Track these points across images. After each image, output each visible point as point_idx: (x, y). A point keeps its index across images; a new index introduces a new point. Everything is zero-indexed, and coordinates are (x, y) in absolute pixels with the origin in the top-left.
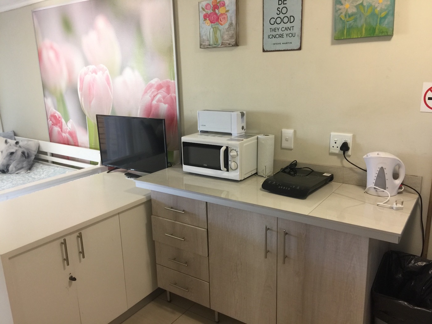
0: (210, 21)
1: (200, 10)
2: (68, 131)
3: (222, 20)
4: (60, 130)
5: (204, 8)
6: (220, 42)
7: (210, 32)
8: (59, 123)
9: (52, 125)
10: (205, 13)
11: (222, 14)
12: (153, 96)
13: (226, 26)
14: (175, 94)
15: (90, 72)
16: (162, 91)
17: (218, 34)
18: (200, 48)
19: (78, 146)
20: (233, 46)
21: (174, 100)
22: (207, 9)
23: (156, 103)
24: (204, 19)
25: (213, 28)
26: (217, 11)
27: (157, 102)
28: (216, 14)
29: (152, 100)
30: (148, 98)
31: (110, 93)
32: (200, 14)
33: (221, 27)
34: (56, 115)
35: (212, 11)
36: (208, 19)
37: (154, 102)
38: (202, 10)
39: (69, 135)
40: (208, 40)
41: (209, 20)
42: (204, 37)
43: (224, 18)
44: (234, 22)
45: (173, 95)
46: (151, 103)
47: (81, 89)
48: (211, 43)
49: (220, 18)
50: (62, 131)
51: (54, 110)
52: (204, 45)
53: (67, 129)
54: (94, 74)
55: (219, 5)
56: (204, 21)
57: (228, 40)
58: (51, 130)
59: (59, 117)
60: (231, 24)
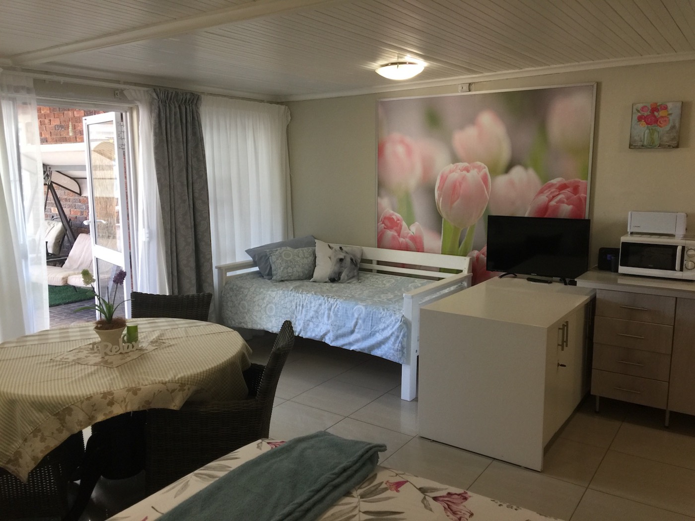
0: (646, 123)
1: (634, 111)
2: (410, 235)
3: (661, 122)
4: (396, 234)
5: (639, 109)
6: (657, 143)
7: (644, 133)
8: (397, 226)
9: (385, 228)
10: (639, 114)
11: (662, 117)
12: (551, 196)
13: (668, 128)
14: (586, 194)
15: (459, 169)
16: (567, 192)
17: (656, 136)
18: (630, 148)
19: (423, 251)
20: (673, 147)
21: (583, 201)
22: (643, 111)
23: (555, 204)
24: (637, 120)
25: (649, 129)
26: (656, 114)
27: (557, 203)
28: (655, 116)
29: (550, 200)
30: (544, 198)
31: (486, 192)
32: (633, 115)
33: (659, 129)
34: (394, 217)
35: (649, 113)
36: (643, 120)
37: (553, 203)
38: (636, 112)
39: (410, 240)
40: (641, 141)
41: (645, 121)
42: (637, 138)
43: (665, 121)
44: (677, 125)
45: (582, 195)
46: (548, 204)
47: (440, 188)
48: (645, 143)
49: (659, 120)
50: (399, 235)
51: (392, 212)
52: (635, 146)
53: (408, 233)
54: (465, 172)
55: (659, 108)
56: (638, 122)
57: (667, 142)
58: (381, 235)
59: (398, 220)
60: (673, 127)
